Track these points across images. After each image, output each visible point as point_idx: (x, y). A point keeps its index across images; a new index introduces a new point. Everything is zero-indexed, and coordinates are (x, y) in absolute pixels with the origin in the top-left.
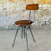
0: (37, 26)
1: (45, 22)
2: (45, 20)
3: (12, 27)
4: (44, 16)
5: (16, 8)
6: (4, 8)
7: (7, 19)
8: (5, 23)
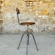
0: (38, 32)
1: (44, 28)
2: (44, 27)
3: (17, 32)
4: (43, 24)
5: (21, 17)
6: (12, 16)
7: (14, 25)
8: (12, 29)
